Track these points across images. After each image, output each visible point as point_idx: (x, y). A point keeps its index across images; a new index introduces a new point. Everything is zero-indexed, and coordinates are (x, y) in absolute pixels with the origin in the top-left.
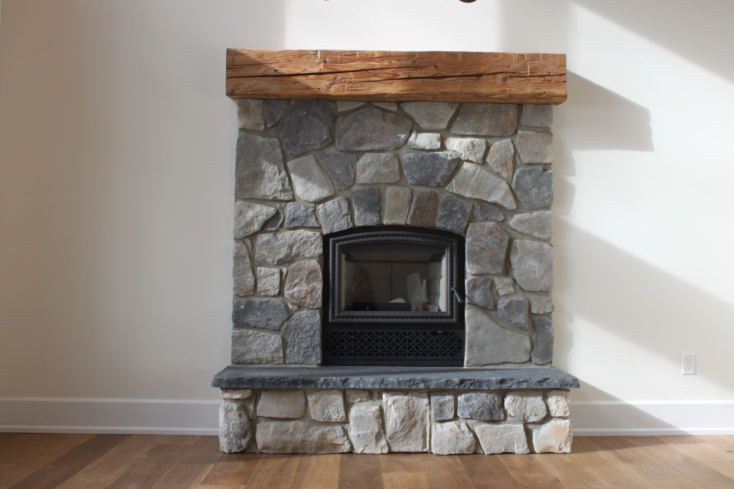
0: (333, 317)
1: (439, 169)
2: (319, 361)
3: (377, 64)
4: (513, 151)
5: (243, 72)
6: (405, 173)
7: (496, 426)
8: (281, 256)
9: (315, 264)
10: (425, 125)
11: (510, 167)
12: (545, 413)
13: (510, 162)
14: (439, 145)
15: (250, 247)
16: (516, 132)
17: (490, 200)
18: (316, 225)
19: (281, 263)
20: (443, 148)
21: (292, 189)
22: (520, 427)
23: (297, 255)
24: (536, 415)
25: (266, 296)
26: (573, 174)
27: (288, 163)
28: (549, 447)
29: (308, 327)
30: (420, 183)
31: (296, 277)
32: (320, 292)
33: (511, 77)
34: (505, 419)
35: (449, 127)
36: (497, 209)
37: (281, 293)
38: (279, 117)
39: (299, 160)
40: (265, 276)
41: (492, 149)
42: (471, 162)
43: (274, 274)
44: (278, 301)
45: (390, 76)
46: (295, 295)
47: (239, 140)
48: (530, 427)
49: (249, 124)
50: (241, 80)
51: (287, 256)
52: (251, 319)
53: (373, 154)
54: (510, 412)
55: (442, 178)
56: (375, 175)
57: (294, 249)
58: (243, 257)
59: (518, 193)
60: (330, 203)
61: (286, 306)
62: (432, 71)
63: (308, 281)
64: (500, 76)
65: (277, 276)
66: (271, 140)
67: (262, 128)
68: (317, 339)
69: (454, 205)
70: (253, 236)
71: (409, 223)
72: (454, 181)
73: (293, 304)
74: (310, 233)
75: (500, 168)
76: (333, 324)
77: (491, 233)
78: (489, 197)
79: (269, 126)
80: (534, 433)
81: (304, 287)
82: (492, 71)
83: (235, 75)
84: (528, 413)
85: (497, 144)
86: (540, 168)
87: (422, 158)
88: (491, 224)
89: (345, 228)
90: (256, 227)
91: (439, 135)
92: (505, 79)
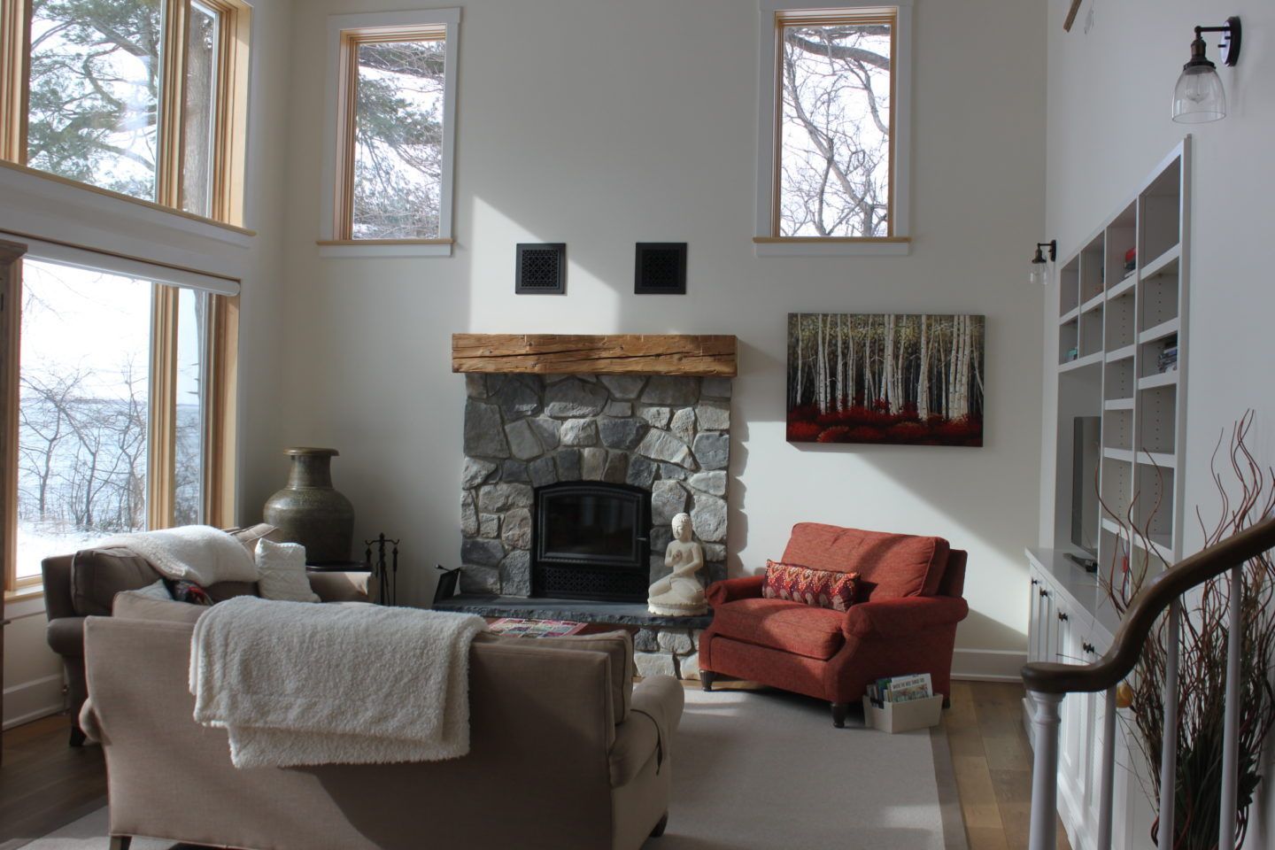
0: (541, 557)
1: (629, 434)
2: (529, 594)
3: (573, 347)
4: (693, 418)
5: (465, 354)
6: (601, 436)
7: (650, 655)
8: (499, 505)
9: (526, 512)
10: (618, 395)
11: (691, 432)
12: (690, 647)
13: (691, 428)
14: (630, 413)
15: (475, 496)
16: (698, 401)
17: (672, 461)
18: (528, 480)
19: (499, 510)
20: (633, 414)
21: (509, 448)
22: (670, 657)
23: (512, 505)
24: (683, 648)
25: (487, 538)
26: (747, 439)
27: (506, 427)
28: (693, 675)
29: (520, 565)
30: (614, 445)
31: (511, 523)
32: (529, 536)
33: (686, 357)
34: (658, 650)
35: (639, 396)
36: (680, 469)
37: (499, 536)
38: (498, 387)
39: (513, 424)
40: (487, 521)
41: (675, 416)
42: (657, 428)
43: (493, 520)
44: (497, 542)
45: (583, 357)
46: (510, 538)
47: (467, 406)
48: (679, 658)
49: (474, 394)
50: (463, 361)
51: (504, 505)
52: (475, 556)
53: (574, 420)
54: (662, 644)
55: (631, 442)
56: (575, 438)
57: (510, 498)
58: (469, 505)
59: (697, 455)
60: (539, 461)
61: (503, 547)
62: (618, 352)
63: (520, 526)
64: (676, 356)
65: (496, 521)
66: (492, 407)
67: (485, 396)
68: (527, 576)
69: (642, 465)
70: (477, 488)
71: (603, 479)
72: (641, 445)
73: (509, 545)
74: (523, 486)
75: (682, 433)
76: (541, 562)
77: (671, 490)
78: (672, 459)
79: (490, 394)
80: (681, 664)
81: (517, 532)
82: (669, 352)
83: (460, 355)
84: (676, 646)
85: (679, 413)
86: (717, 433)
87: (615, 425)
88: (672, 482)
89: (551, 482)
90: (479, 480)
91: (630, 404)
92: (680, 359)
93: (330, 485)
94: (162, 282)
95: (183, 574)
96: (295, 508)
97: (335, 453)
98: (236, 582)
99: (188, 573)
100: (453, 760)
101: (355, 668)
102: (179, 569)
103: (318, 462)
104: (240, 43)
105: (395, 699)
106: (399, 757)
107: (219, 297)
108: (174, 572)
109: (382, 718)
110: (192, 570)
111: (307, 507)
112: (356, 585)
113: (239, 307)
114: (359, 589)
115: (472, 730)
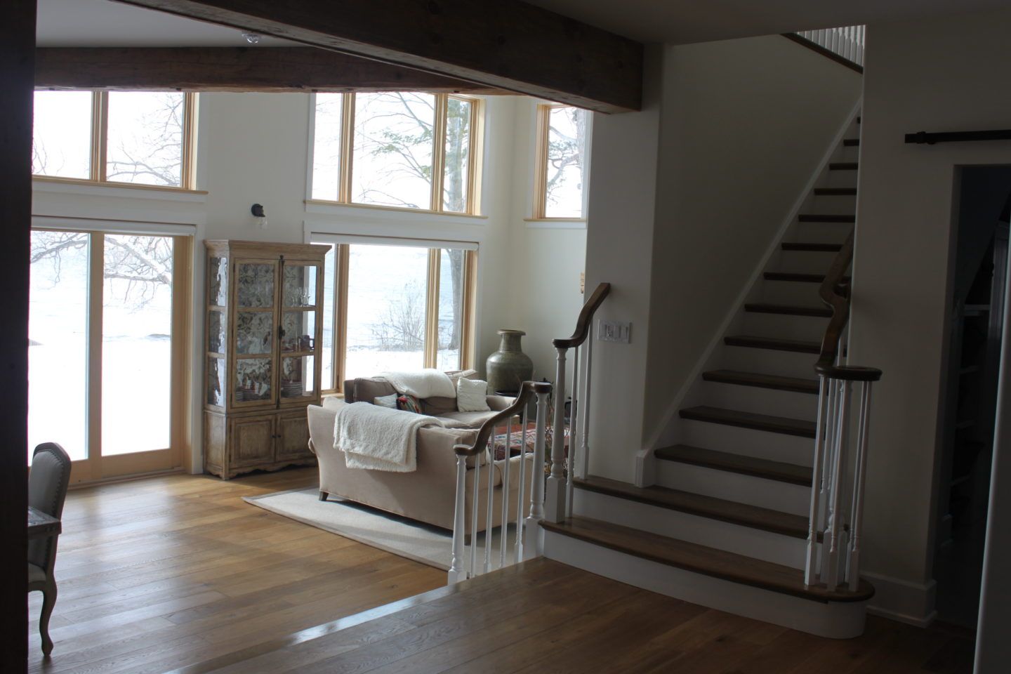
93: (521, 350)
94: (432, 248)
95: (405, 391)
96: (499, 361)
97: (524, 334)
98: (445, 398)
100: (409, 473)
101: (381, 433)
102: (404, 389)
103: (514, 338)
105: (391, 446)
106: (394, 470)
107: (469, 252)
109: (387, 453)
110: (411, 390)
111: (503, 362)
112: (505, 404)
113: (478, 255)
115: (417, 462)
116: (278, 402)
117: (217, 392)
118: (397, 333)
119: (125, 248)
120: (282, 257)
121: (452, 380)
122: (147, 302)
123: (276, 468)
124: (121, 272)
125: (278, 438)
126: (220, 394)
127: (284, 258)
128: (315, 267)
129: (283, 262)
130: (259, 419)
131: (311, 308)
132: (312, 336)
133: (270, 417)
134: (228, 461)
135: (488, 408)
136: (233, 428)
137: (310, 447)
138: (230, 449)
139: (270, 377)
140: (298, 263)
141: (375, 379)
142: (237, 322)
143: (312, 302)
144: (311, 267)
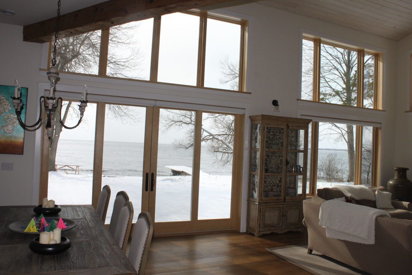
93: (407, 178)
94: (358, 125)
95: (350, 196)
96: (394, 183)
97: (408, 169)
98: (369, 201)
99: (351, 196)
102: (349, 195)
104: (380, 63)
105: (358, 227)
106: (359, 242)
107: (376, 128)
108: (347, 195)
110: (352, 195)
112: (405, 205)
113: (381, 130)
114: (405, 207)
116: (285, 198)
117: (254, 192)
118: (325, 175)
119: (221, 141)
120: (288, 124)
121: (373, 191)
122: (228, 161)
123: (282, 232)
124: (220, 150)
125: (284, 217)
126: (255, 193)
127: (289, 125)
128: (304, 130)
129: (288, 127)
130: (274, 206)
131: (301, 151)
132: (302, 166)
133: (280, 206)
134: (258, 227)
135: (392, 207)
136: (262, 210)
137: (303, 224)
138: (260, 221)
139: (281, 186)
140: (296, 128)
141: (333, 189)
142: (265, 157)
143: (302, 147)
144: (301, 131)
